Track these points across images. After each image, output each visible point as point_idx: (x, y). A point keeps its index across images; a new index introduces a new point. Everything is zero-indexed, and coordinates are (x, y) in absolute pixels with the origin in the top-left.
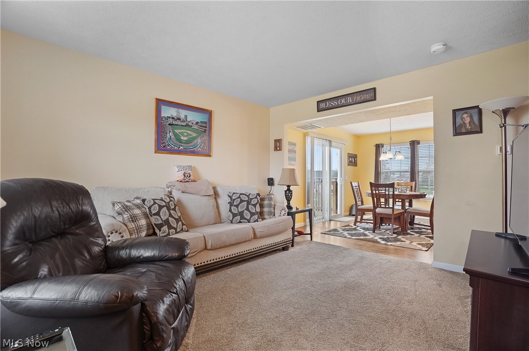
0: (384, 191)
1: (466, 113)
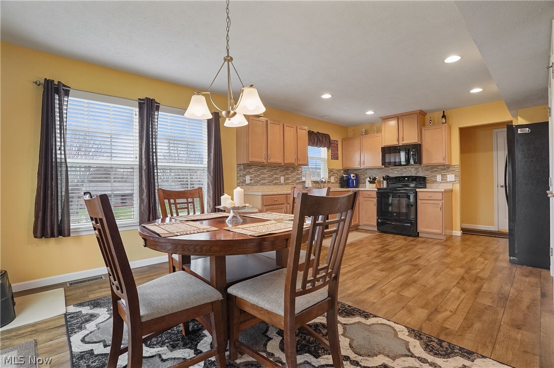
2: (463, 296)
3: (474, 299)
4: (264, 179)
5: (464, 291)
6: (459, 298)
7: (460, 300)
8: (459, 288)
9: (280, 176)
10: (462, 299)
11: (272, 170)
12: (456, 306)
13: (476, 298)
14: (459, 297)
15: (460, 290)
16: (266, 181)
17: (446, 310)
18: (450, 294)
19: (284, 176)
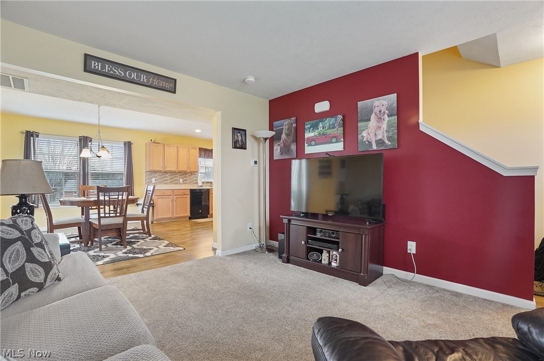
0: (117, 197)
1: (239, 133)
9: (180, 178)
16: (168, 182)
19: (183, 178)
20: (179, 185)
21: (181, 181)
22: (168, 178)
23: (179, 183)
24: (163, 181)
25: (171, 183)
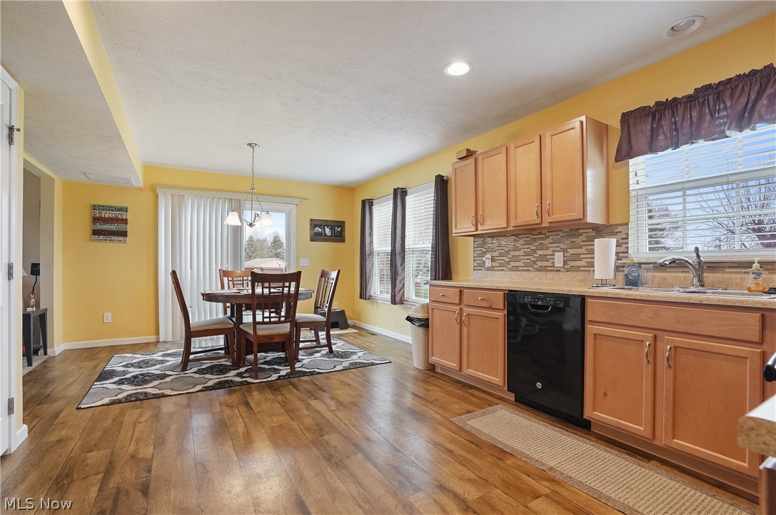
2: (132, 448)
3: (116, 449)
4: (516, 258)
5: (133, 457)
6: (137, 442)
7: (134, 439)
8: (143, 459)
9: (554, 251)
10: (133, 443)
11: (534, 240)
12: (137, 429)
13: (112, 453)
14: (137, 444)
15: (141, 456)
16: (520, 264)
17: (146, 421)
18: (152, 441)
19: (564, 251)
20: (550, 275)
21: (559, 259)
22: (521, 253)
23: (552, 269)
24: (508, 263)
25: (529, 267)
